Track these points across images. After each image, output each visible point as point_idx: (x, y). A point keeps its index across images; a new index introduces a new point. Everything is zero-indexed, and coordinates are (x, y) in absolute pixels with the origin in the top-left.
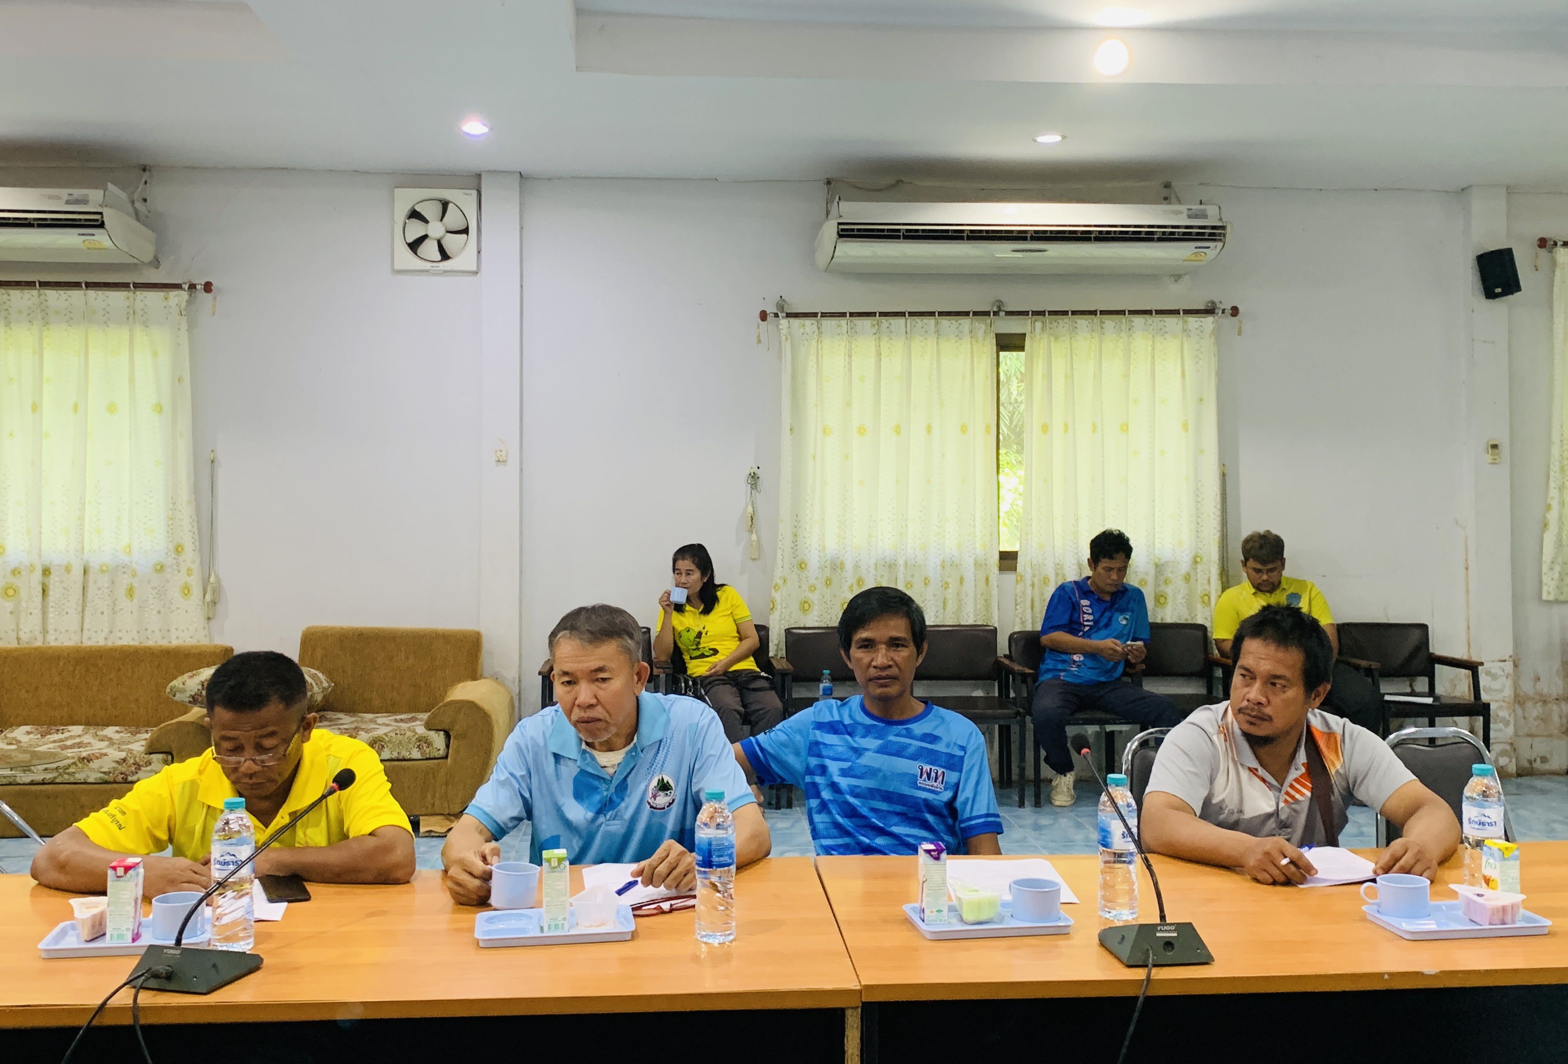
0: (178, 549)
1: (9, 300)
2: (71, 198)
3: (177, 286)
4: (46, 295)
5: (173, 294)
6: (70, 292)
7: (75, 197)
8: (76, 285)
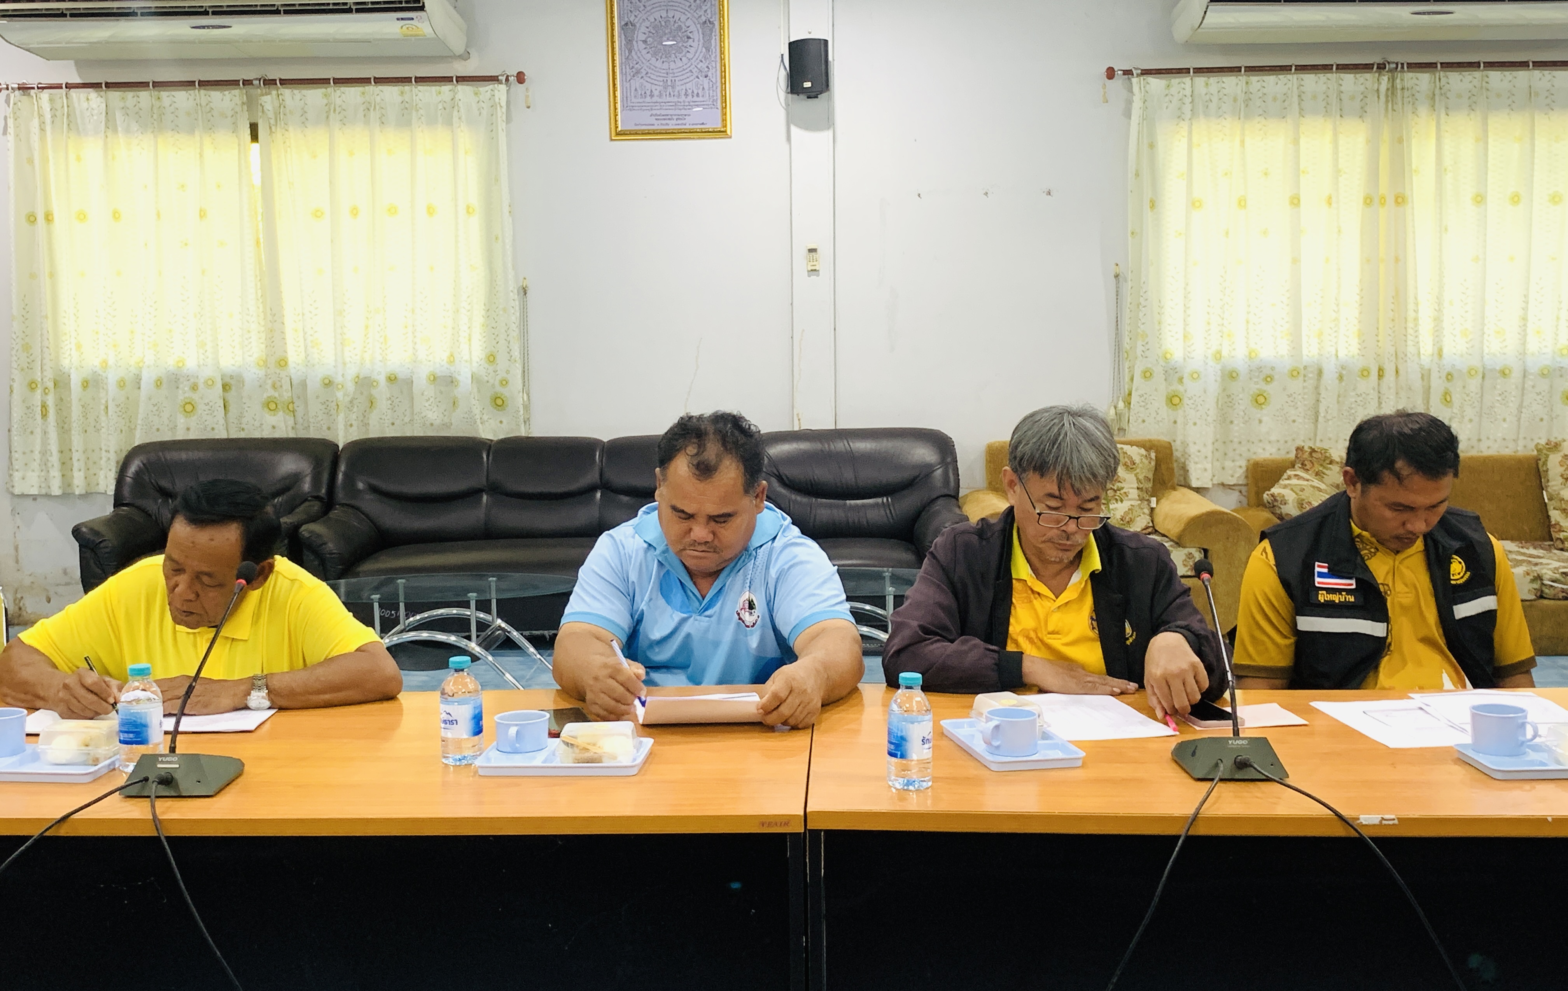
1: (1448, 83)
4: (1487, 76)
6: (1515, 73)
8: (1524, 65)
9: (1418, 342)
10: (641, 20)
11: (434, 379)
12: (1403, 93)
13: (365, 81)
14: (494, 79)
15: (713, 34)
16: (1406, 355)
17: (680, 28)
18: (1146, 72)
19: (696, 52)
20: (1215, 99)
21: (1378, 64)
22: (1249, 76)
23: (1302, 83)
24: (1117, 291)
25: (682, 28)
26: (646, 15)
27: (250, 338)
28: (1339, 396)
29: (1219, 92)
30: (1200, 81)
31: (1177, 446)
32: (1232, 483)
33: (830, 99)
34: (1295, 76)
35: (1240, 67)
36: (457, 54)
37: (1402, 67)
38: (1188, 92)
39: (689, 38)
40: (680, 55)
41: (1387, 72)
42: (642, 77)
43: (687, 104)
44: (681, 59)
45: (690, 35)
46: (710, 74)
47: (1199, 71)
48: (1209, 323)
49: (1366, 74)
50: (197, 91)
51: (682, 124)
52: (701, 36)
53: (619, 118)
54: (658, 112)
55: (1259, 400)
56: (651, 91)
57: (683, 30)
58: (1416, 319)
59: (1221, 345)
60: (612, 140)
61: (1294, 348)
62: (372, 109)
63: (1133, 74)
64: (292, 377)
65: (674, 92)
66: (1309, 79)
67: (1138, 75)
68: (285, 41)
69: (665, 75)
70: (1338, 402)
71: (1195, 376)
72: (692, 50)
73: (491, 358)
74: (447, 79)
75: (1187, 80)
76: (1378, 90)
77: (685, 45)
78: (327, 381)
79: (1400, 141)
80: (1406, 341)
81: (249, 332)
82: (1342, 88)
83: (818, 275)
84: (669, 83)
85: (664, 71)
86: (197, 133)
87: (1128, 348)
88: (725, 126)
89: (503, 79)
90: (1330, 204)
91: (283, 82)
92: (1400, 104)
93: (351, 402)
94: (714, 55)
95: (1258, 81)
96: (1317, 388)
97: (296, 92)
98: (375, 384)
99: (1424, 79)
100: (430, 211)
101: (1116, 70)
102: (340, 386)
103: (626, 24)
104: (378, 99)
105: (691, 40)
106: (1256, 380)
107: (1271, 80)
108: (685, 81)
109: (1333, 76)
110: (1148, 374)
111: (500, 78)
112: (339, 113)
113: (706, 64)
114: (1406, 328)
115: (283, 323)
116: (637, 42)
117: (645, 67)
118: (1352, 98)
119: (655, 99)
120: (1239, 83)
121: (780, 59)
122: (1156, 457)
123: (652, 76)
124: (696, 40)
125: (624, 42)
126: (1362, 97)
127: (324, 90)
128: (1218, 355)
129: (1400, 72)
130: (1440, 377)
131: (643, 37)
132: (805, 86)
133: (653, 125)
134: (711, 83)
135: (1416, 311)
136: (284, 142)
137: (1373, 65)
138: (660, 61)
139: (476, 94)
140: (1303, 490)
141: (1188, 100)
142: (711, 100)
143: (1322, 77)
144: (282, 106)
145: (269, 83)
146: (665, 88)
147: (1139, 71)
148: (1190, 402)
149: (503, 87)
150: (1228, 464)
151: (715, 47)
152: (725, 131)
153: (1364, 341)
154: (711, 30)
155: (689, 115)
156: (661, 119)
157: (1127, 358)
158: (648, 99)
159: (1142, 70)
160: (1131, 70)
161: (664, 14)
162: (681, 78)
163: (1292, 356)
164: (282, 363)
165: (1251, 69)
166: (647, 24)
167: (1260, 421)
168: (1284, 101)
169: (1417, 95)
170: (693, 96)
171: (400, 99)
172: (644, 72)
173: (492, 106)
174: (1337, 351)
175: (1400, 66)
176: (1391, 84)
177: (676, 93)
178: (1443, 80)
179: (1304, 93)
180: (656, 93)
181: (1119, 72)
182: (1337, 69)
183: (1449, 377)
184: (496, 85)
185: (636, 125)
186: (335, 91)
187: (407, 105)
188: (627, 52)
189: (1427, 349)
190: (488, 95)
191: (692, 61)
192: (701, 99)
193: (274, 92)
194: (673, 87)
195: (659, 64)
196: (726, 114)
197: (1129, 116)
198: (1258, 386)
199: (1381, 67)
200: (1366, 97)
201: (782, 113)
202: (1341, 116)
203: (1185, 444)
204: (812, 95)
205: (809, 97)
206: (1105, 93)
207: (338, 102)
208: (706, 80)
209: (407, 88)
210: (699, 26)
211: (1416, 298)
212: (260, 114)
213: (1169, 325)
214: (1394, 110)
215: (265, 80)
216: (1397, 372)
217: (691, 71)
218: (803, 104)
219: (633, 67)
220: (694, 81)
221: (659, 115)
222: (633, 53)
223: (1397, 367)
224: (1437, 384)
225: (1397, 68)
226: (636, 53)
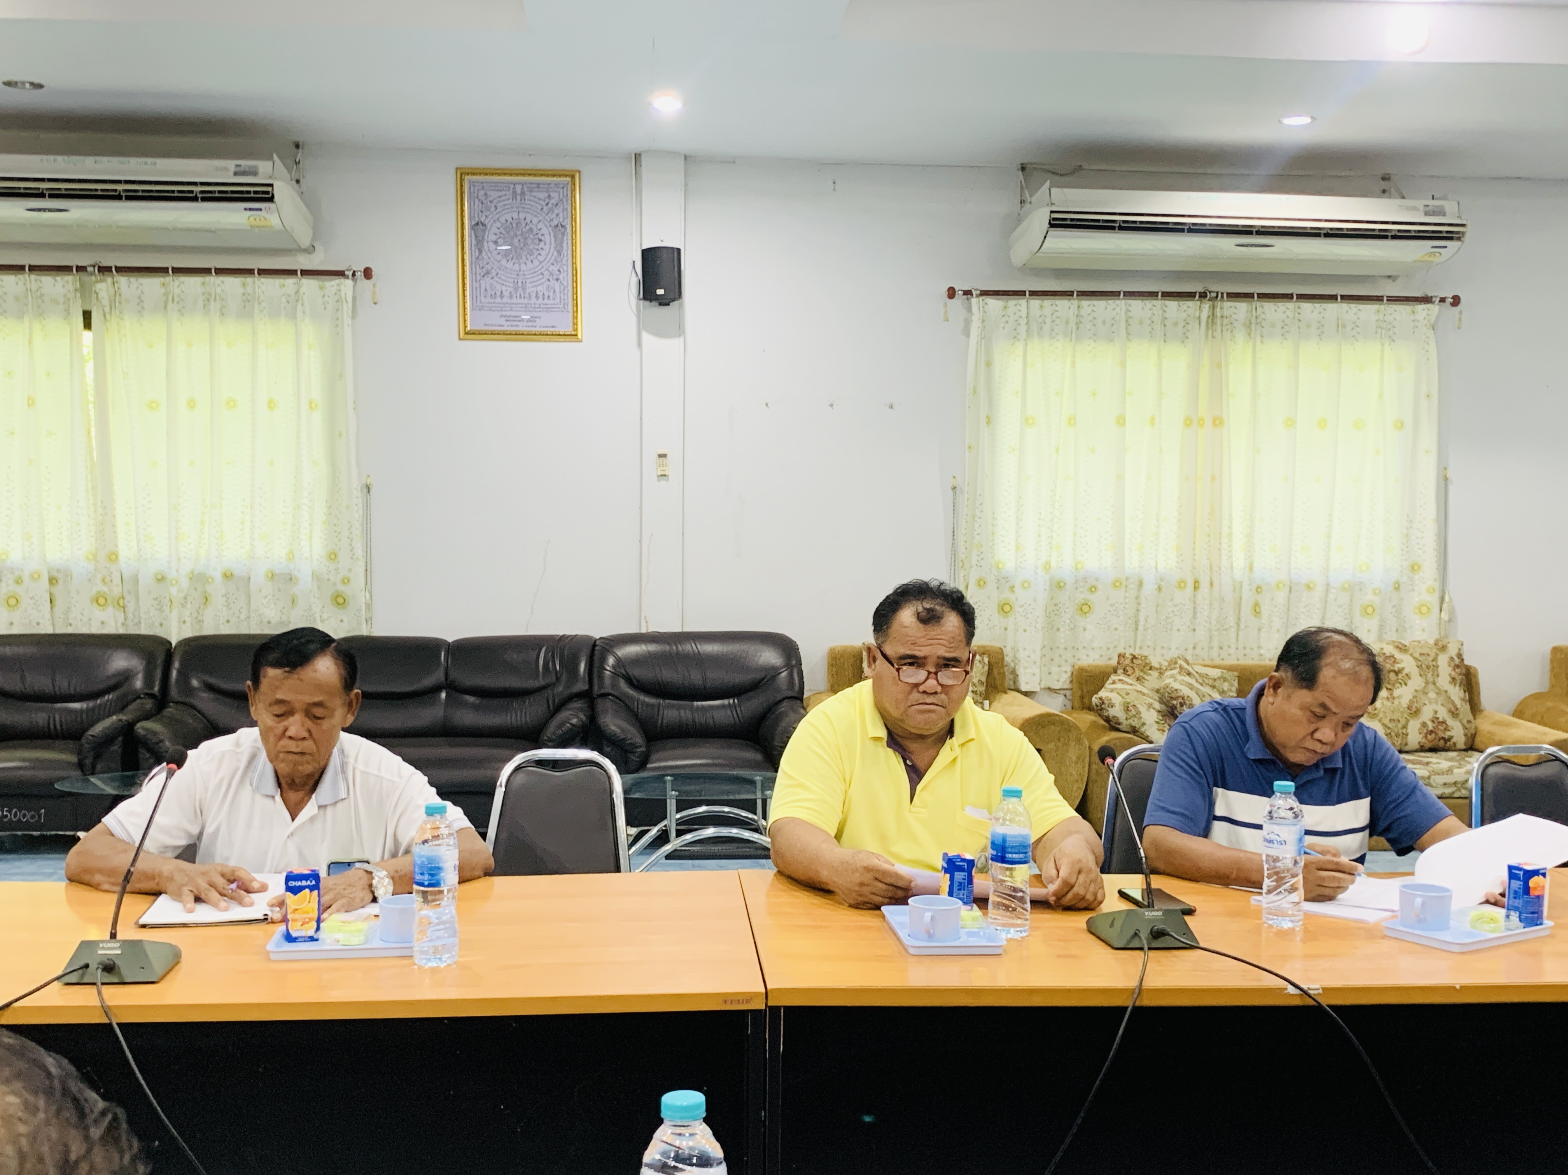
0: (1414, 568)
1: (1264, 313)
2: (1427, 209)
3: (1427, 300)
4: (1299, 308)
5: (1421, 308)
6: (1324, 305)
7: (1430, 208)
8: (1332, 298)
9: (1231, 557)
10: (492, 221)
11: (272, 576)
12: (1222, 320)
13: (206, 271)
14: (341, 274)
15: (565, 238)
16: (1220, 569)
17: (531, 230)
18: (984, 293)
19: (548, 255)
20: (1048, 321)
21: (1200, 293)
22: (1081, 300)
23: (1130, 308)
24: (954, 503)
25: (532, 232)
26: (498, 216)
27: (80, 531)
28: (1158, 606)
29: (1052, 314)
30: (1035, 303)
31: (1007, 651)
32: (1058, 688)
33: (681, 306)
34: (1123, 302)
35: (1073, 292)
36: (303, 247)
37: (1222, 297)
38: (1023, 313)
39: (540, 240)
40: (532, 258)
41: (1209, 300)
42: (492, 278)
43: (537, 306)
44: (532, 262)
45: (542, 238)
46: (561, 277)
47: (1033, 293)
48: (1039, 535)
49: (1188, 302)
50: (27, 276)
51: (533, 326)
52: (553, 239)
53: (468, 317)
54: (508, 313)
55: (1084, 608)
56: (502, 292)
57: (535, 233)
58: (1230, 535)
59: (1050, 556)
60: (460, 339)
61: (1117, 560)
62: (212, 301)
63: (972, 295)
64: (123, 571)
65: (524, 293)
66: (1136, 304)
67: (977, 296)
68: (122, 227)
69: (516, 276)
70: (1157, 611)
71: (1026, 585)
72: (543, 253)
73: (333, 556)
74: (292, 273)
75: (1023, 302)
76: (1199, 317)
77: (537, 247)
78: (159, 577)
79: (1218, 366)
80: (1220, 555)
81: (78, 524)
82: (1166, 315)
83: (668, 480)
84: (520, 284)
85: (515, 273)
86: (26, 319)
87: (964, 556)
88: (576, 330)
89: (350, 273)
90: (1153, 424)
91: (119, 270)
92: (1219, 330)
93: (185, 598)
94: (565, 258)
95: (1089, 305)
96: (1137, 598)
97: (133, 280)
98: (210, 580)
99: (1241, 308)
100: (271, 405)
101: (957, 290)
102: (174, 582)
103: (477, 224)
104: (219, 290)
105: (542, 243)
106: (1081, 590)
107: (1100, 304)
108: (536, 284)
109: (1158, 303)
110: (982, 583)
111: (346, 273)
112: (178, 303)
113: (558, 267)
114: (1220, 543)
115: (114, 516)
116: (488, 242)
117: (495, 267)
118: (1176, 324)
119: (505, 300)
120: (1071, 307)
121: (631, 266)
122: (989, 662)
123: (503, 277)
124: (548, 243)
125: (474, 242)
126: (1184, 323)
127: (162, 279)
128: (1047, 566)
129: (1220, 300)
130: (1251, 590)
131: (494, 238)
132: (658, 293)
133: (503, 326)
134: (562, 287)
135: (1230, 527)
136: (119, 332)
137: (1195, 293)
138: (511, 262)
139: (321, 288)
140: (1128, 694)
141: (1023, 322)
142: (562, 304)
143: (1149, 303)
144: (117, 295)
145: (104, 270)
146: (516, 289)
147: (979, 292)
148: (1020, 610)
149: (349, 282)
150: (1055, 669)
151: (567, 250)
152: (576, 335)
153: (1181, 555)
154: (563, 234)
155: (540, 317)
156: (511, 321)
157: (962, 567)
158: (498, 300)
159: (981, 291)
160: (971, 291)
161: (515, 217)
162: (533, 280)
163: (1115, 567)
164: (113, 557)
165: (1083, 294)
166: (498, 224)
167: (1085, 630)
168: (1112, 325)
169: (1235, 323)
170: (544, 299)
171: (242, 291)
172: (494, 274)
173: (337, 301)
174: (1157, 564)
175: (1220, 295)
176: (1211, 312)
177: (527, 295)
178: (1259, 310)
179: (1131, 317)
180: (506, 294)
181: (960, 292)
182: (1162, 296)
183: (1259, 589)
184: (342, 280)
185: (485, 325)
186: (173, 280)
187: (249, 297)
188: (477, 251)
189: (1239, 561)
190: (334, 289)
191: (544, 264)
192: (551, 301)
193: (109, 280)
194: (524, 289)
195: (510, 265)
196: (577, 318)
197: (968, 336)
198: (1083, 596)
199: (1203, 295)
200: (1188, 324)
201: (633, 319)
202: (1165, 341)
203: (1015, 650)
204: (664, 302)
205: (660, 304)
206: (946, 312)
207: (177, 291)
208: (557, 285)
209: (249, 280)
210: (550, 229)
211: (1230, 516)
212: (94, 301)
213: (1002, 536)
214: (1213, 337)
215: (99, 267)
216: (1211, 584)
217: (542, 274)
218: (655, 311)
219: (483, 268)
220: (545, 284)
221: (509, 316)
222: (484, 253)
223: (1211, 579)
224: (1248, 597)
225: (1217, 297)
226: (487, 254)
